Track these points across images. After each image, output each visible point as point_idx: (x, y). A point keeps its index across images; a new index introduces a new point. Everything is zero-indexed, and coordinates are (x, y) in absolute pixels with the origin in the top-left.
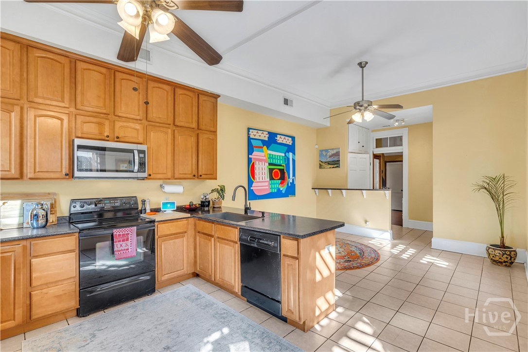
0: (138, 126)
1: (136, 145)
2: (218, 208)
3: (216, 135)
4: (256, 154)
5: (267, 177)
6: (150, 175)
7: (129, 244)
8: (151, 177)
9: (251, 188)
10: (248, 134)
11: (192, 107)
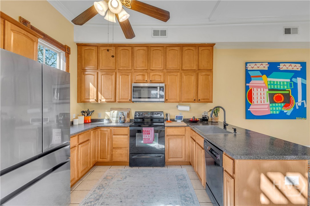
0: (161, 74)
1: (159, 84)
2: (215, 122)
3: (212, 72)
4: (254, 82)
5: (267, 101)
6: (167, 100)
7: (150, 136)
8: (168, 101)
9: (249, 110)
10: (246, 67)
11: (194, 56)
